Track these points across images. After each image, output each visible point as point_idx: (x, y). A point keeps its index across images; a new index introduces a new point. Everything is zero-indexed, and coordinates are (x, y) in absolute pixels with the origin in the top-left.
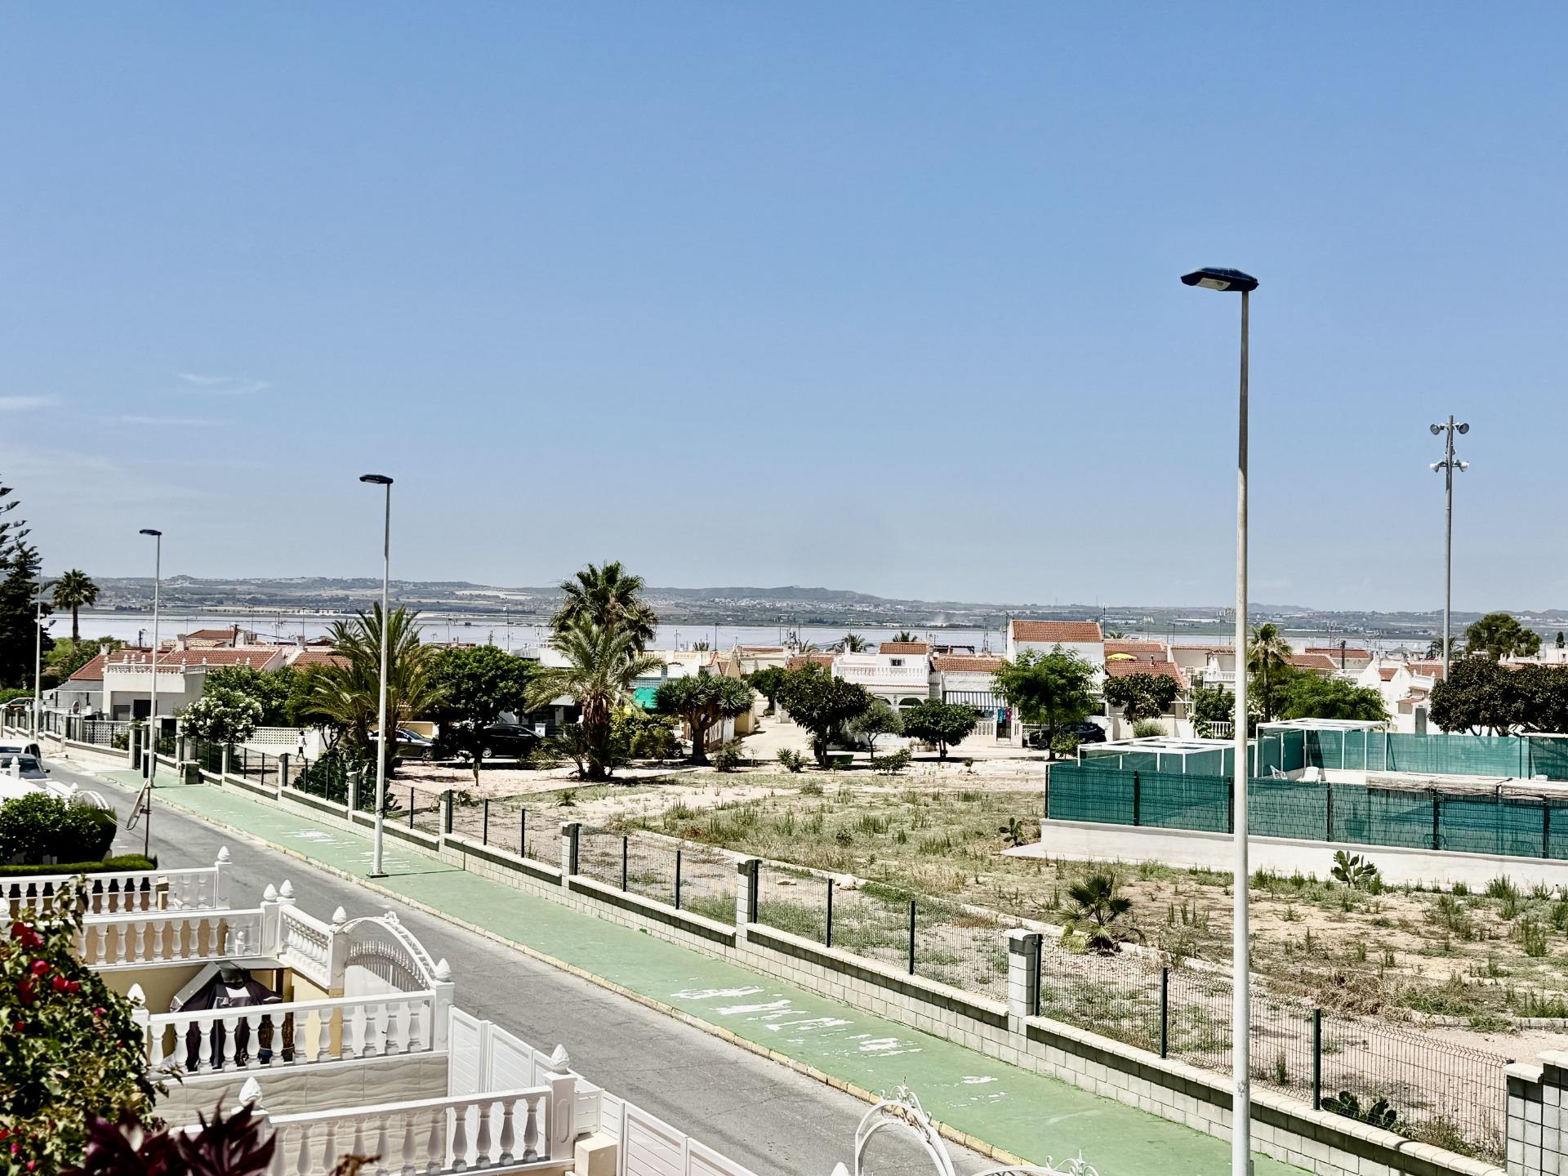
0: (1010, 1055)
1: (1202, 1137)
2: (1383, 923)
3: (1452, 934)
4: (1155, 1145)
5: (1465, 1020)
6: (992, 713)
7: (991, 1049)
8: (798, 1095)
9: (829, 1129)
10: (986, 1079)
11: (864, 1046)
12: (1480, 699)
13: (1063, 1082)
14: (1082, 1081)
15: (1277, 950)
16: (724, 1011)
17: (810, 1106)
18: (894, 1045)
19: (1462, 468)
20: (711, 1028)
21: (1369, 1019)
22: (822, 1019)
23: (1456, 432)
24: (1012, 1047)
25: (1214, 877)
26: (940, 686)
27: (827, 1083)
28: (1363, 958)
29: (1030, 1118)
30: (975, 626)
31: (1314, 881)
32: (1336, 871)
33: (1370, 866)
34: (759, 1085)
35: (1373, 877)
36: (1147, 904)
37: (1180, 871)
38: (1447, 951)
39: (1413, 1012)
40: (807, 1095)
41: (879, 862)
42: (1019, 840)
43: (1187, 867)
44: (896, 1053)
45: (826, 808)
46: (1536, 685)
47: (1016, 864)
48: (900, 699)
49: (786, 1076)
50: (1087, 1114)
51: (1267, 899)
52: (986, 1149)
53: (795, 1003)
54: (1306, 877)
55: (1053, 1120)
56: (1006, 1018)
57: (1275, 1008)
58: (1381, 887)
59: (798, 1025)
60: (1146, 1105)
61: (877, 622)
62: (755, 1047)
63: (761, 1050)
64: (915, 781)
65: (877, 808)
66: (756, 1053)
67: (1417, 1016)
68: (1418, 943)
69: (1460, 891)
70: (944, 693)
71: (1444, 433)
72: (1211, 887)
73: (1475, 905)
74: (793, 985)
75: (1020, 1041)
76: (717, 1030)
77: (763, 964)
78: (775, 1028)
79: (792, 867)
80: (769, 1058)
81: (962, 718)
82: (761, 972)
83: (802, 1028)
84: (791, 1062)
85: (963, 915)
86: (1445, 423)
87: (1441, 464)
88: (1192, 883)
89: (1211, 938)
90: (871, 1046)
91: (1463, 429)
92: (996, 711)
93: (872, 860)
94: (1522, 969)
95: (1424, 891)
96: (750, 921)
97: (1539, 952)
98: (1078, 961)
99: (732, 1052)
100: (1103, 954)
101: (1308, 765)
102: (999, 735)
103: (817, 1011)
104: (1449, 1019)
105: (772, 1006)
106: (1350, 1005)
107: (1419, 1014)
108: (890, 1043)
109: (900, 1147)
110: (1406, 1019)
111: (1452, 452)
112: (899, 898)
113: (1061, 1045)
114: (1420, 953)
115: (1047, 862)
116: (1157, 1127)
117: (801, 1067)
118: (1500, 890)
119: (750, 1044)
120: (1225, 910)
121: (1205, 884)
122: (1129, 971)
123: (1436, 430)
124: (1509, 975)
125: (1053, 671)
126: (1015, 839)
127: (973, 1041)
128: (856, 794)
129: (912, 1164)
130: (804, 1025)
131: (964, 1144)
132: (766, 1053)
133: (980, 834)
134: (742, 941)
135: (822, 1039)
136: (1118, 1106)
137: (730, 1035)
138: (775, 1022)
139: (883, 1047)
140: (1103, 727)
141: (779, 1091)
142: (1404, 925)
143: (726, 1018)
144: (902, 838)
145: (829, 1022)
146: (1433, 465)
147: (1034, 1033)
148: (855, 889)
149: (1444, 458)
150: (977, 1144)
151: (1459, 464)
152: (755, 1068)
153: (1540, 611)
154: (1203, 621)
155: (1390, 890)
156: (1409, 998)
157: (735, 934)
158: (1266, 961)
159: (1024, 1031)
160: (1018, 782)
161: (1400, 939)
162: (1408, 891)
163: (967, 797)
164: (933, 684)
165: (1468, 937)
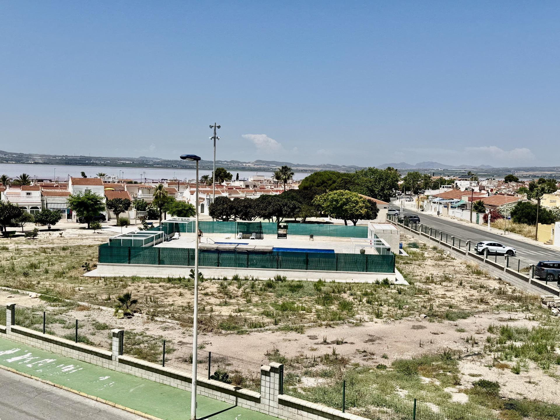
0: (113, 367)
1: (175, 389)
2: (206, 294)
3: (226, 296)
4: (163, 394)
5: (236, 331)
6: (65, 211)
7: (106, 366)
8: (46, 392)
9: (61, 405)
10: (107, 377)
11: (63, 369)
12: (223, 209)
13: (131, 375)
14: (137, 374)
15: (180, 309)
16: (10, 361)
17: (52, 396)
18: (73, 368)
19: (218, 139)
20: (6, 368)
21: (210, 334)
22: (45, 360)
23: (217, 128)
24: (114, 365)
25: (154, 279)
26: (45, 201)
27: (54, 386)
28: (204, 309)
29: (124, 391)
30: (44, 163)
31: (184, 279)
32: (191, 275)
33: (200, 273)
34: (31, 390)
35: (201, 276)
36: (137, 294)
37: (144, 278)
38: (226, 304)
39: (222, 331)
40: (49, 392)
41: (42, 283)
42: (89, 269)
43: (146, 276)
44: (75, 371)
45: (13, 258)
46: (239, 205)
47: (89, 280)
48: (30, 207)
49: (39, 385)
50: (141, 386)
51: (172, 287)
52: (113, 404)
53: (34, 354)
54: (182, 278)
55: (131, 390)
56: (111, 356)
57: (184, 333)
58: (204, 279)
59: (38, 363)
60: (158, 380)
61: (6, 161)
62: (25, 374)
63: (27, 375)
64: (42, 241)
65: (32, 256)
66: (26, 377)
67: (223, 332)
68: (218, 301)
69: (225, 279)
70: (47, 204)
71: (213, 128)
72: (155, 284)
73: (230, 284)
74: (30, 346)
75: (116, 363)
76: (9, 369)
77: (18, 339)
78: (30, 366)
79: (11, 289)
80: (31, 378)
81: (56, 215)
82: (17, 342)
83: (40, 365)
84: (40, 379)
85: (79, 305)
86: (214, 125)
87: (212, 138)
88: (148, 282)
89: (160, 307)
90: (65, 369)
91: (219, 127)
92: (66, 210)
93: (39, 283)
94: (246, 308)
95: (215, 279)
96: (12, 324)
97: (249, 301)
98: (121, 322)
99: (17, 377)
100: (129, 318)
101: (175, 232)
102: (68, 218)
103: (43, 357)
104: (232, 332)
105: (26, 356)
106: (205, 329)
107: (224, 331)
108: (71, 367)
109: (86, 407)
110: (220, 333)
111: (216, 134)
112: (54, 301)
113: (130, 364)
114: (219, 305)
115: (100, 278)
116: (162, 388)
117: (44, 381)
118: (236, 278)
119: (23, 373)
120: (161, 294)
121: (152, 283)
122: (138, 324)
123: (211, 127)
124: (243, 311)
125: (89, 199)
126: (87, 269)
127: (100, 363)
128: (22, 250)
129: (91, 414)
130: (40, 363)
131: (106, 403)
132: (30, 376)
133: (74, 267)
134: (9, 331)
135: (48, 369)
136: (149, 381)
137: (15, 371)
138: (29, 363)
139: (70, 369)
140: (104, 215)
141: (39, 391)
142: (213, 294)
143: (11, 363)
144: (47, 272)
145: (49, 361)
146: (210, 138)
147: (121, 361)
148: (37, 297)
149: (213, 136)
150: (110, 403)
151: (217, 138)
152: (27, 383)
153: (229, 161)
154: (127, 162)
155: (206, 280)
156: (221, 326)
157: (6, 329)
158: (178, 314)
159: (118, 360)
160: (80, 240)
161: (213, 300)
162: (211, 280)
163: (64, 249)
164: (42, 201)
165: (231, 298)
